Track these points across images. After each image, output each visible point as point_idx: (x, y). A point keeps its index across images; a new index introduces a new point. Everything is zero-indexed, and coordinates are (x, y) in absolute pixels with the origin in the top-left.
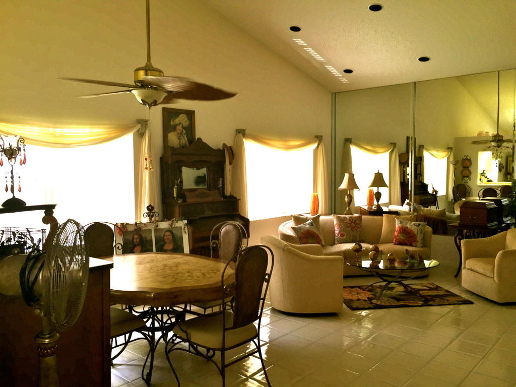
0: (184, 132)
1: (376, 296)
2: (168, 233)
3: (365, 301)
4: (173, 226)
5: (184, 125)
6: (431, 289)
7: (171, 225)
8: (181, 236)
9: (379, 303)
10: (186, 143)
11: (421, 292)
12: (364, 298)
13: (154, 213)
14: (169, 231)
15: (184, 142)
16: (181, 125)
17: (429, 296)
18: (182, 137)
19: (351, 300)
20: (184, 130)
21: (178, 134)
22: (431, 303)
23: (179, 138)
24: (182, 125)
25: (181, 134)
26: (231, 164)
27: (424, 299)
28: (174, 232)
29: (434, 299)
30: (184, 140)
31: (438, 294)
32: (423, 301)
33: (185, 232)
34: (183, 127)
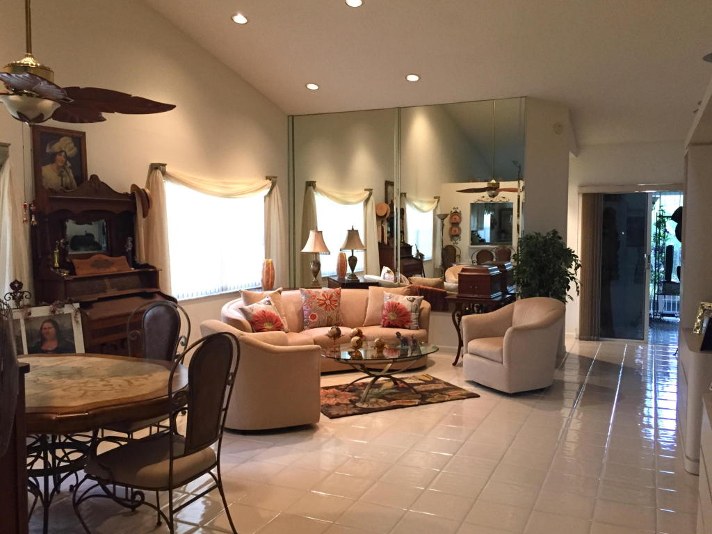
0: (69, 164)
1: (360, 397)
2: (47, 325)
3: (347, 405)
4: (57, 313)
5: (68, 154)
6: (427, 382)
7: (53, 312)
8: (69, 327)
9: (365, 406)
10: (71, 183)
11: (415, 387)
12: (345, 402)
13: (23, 293)
14: (49, 320)
15: (68, 181)
16: (63, 154)
17: (426, 391)
18: (65, 173)
19: (329, 406)
20: (68, 162)
21: (59, 167)
22: (428, 400)
23: (61, 175)
24: (66, 153)
25: (64, 167)
26: (145, 215)
27: (420, 396)
28: (58, 322)
29: (432, 394)
30: (69, 178)
31: (437, 388)
32: (419, 399)
33: (77, 322)
34: (67, 158)
